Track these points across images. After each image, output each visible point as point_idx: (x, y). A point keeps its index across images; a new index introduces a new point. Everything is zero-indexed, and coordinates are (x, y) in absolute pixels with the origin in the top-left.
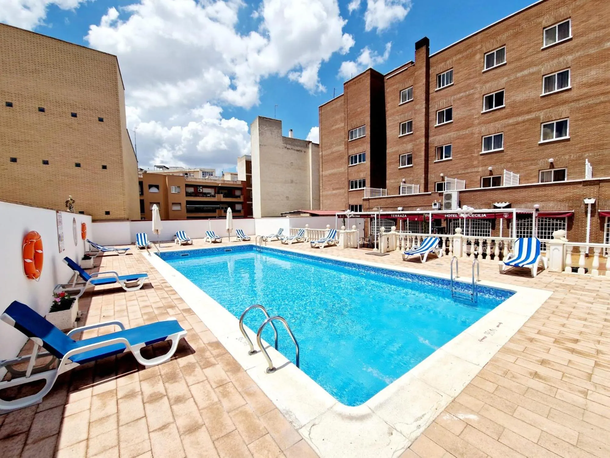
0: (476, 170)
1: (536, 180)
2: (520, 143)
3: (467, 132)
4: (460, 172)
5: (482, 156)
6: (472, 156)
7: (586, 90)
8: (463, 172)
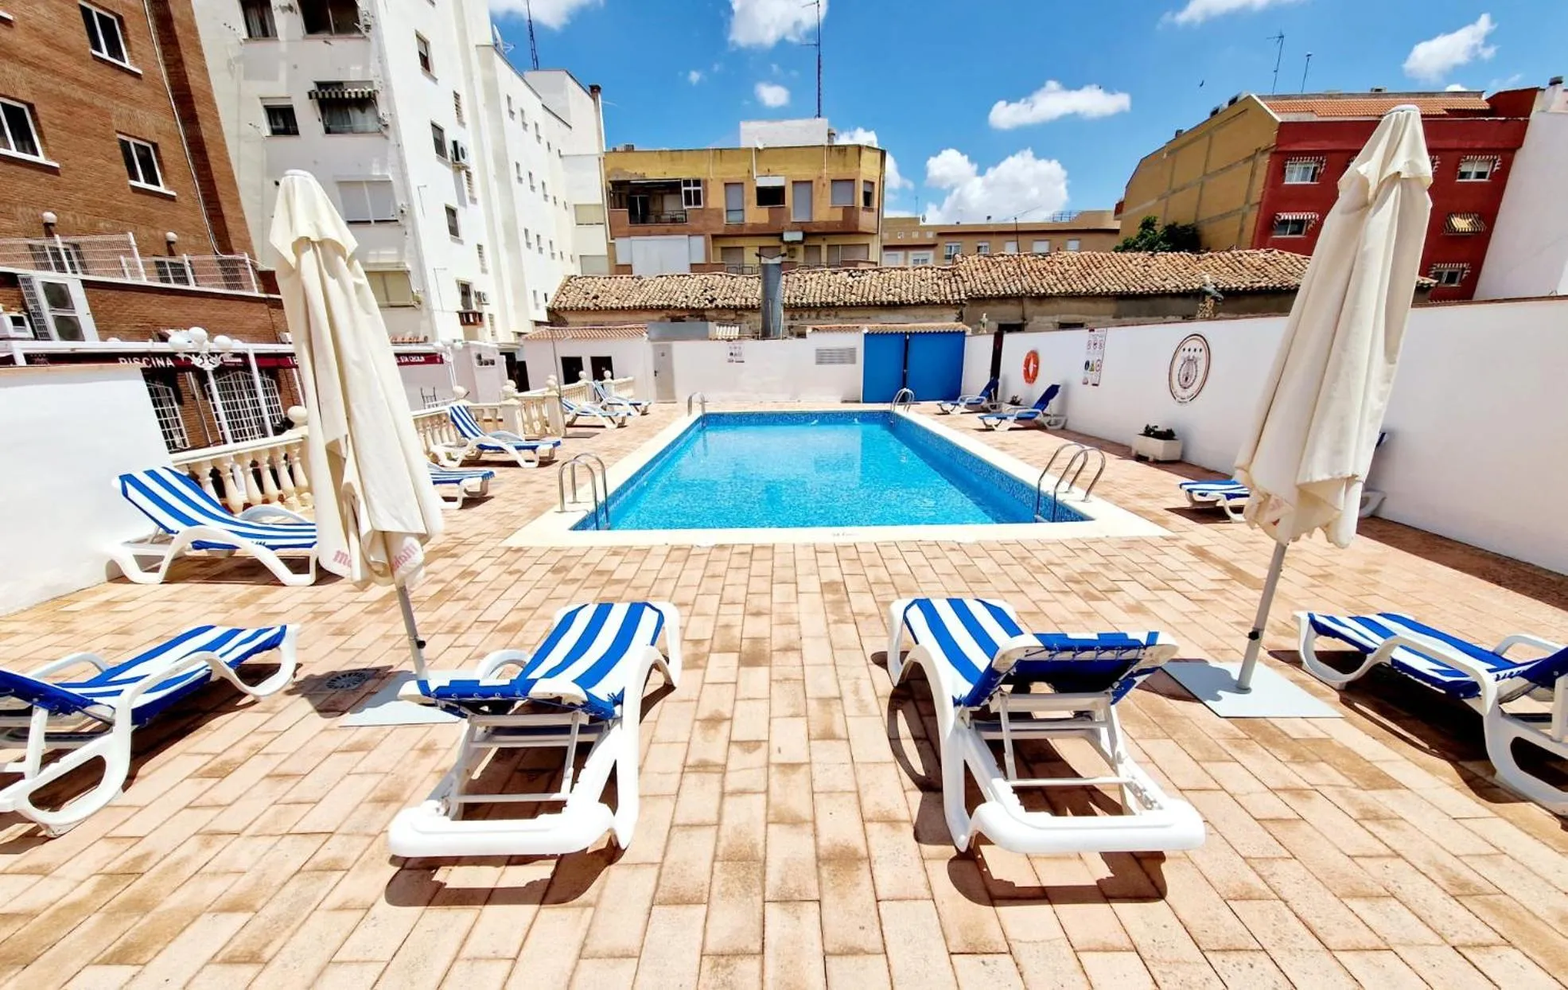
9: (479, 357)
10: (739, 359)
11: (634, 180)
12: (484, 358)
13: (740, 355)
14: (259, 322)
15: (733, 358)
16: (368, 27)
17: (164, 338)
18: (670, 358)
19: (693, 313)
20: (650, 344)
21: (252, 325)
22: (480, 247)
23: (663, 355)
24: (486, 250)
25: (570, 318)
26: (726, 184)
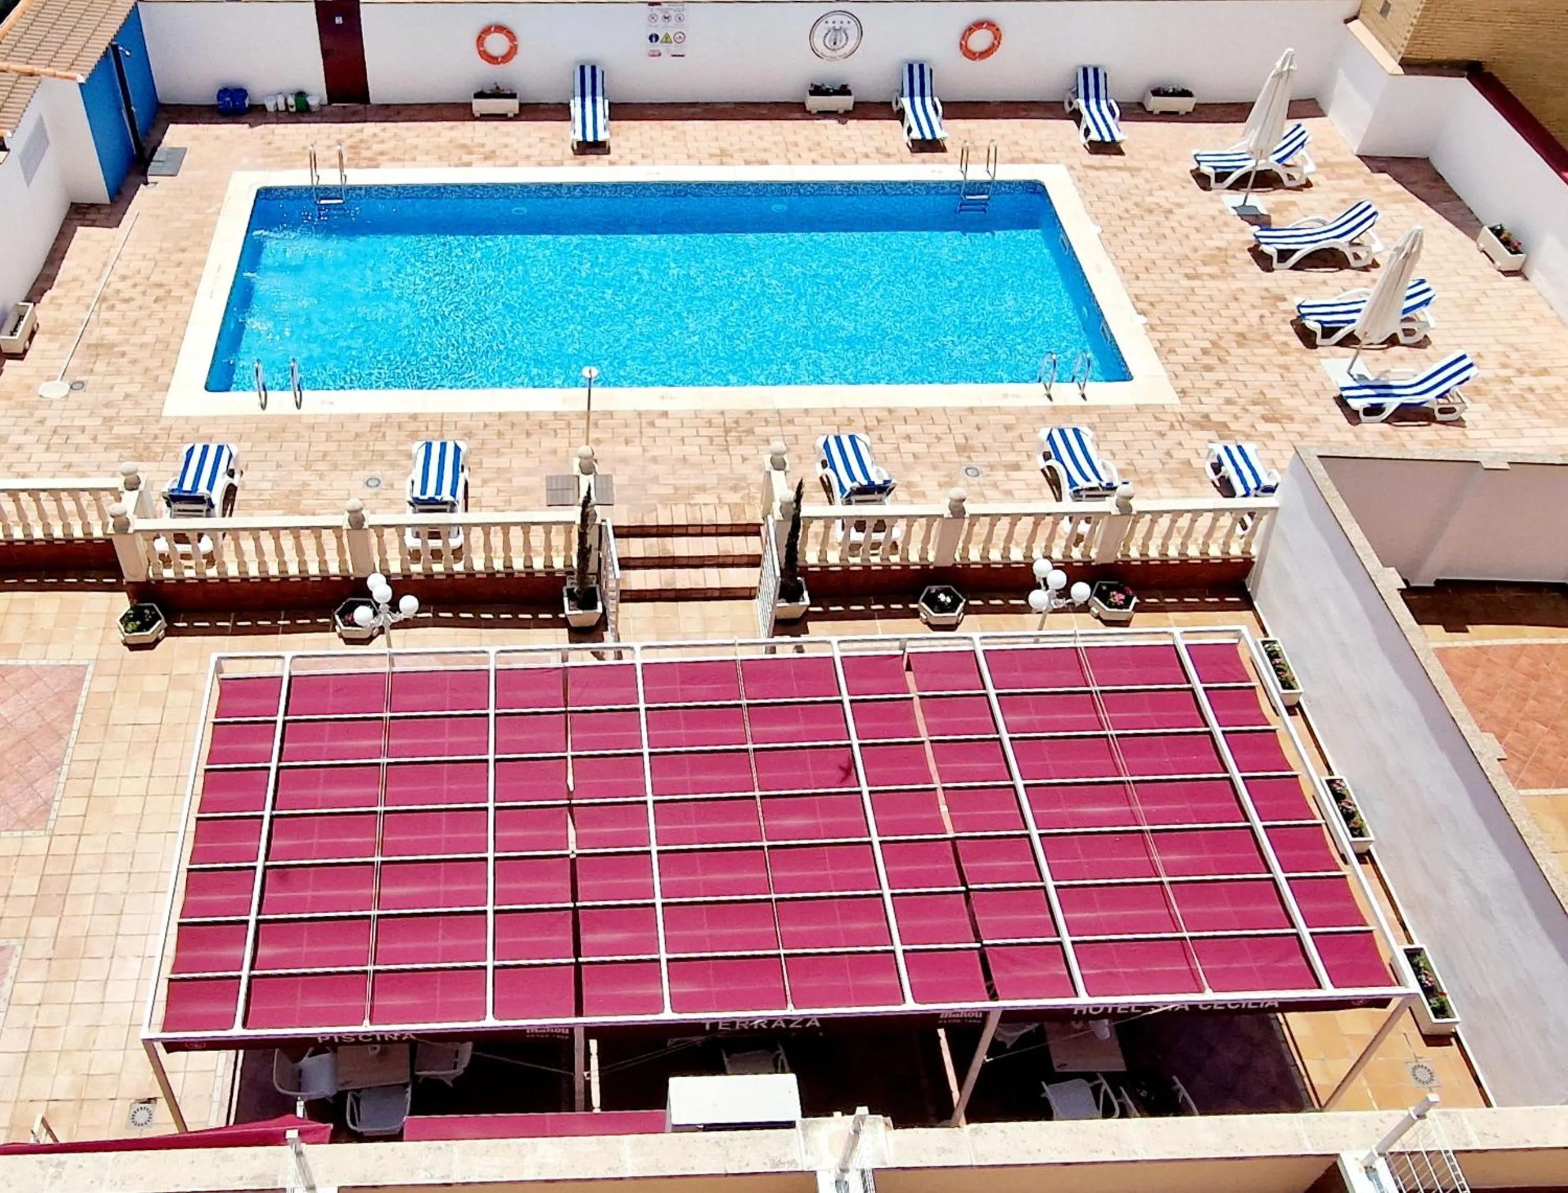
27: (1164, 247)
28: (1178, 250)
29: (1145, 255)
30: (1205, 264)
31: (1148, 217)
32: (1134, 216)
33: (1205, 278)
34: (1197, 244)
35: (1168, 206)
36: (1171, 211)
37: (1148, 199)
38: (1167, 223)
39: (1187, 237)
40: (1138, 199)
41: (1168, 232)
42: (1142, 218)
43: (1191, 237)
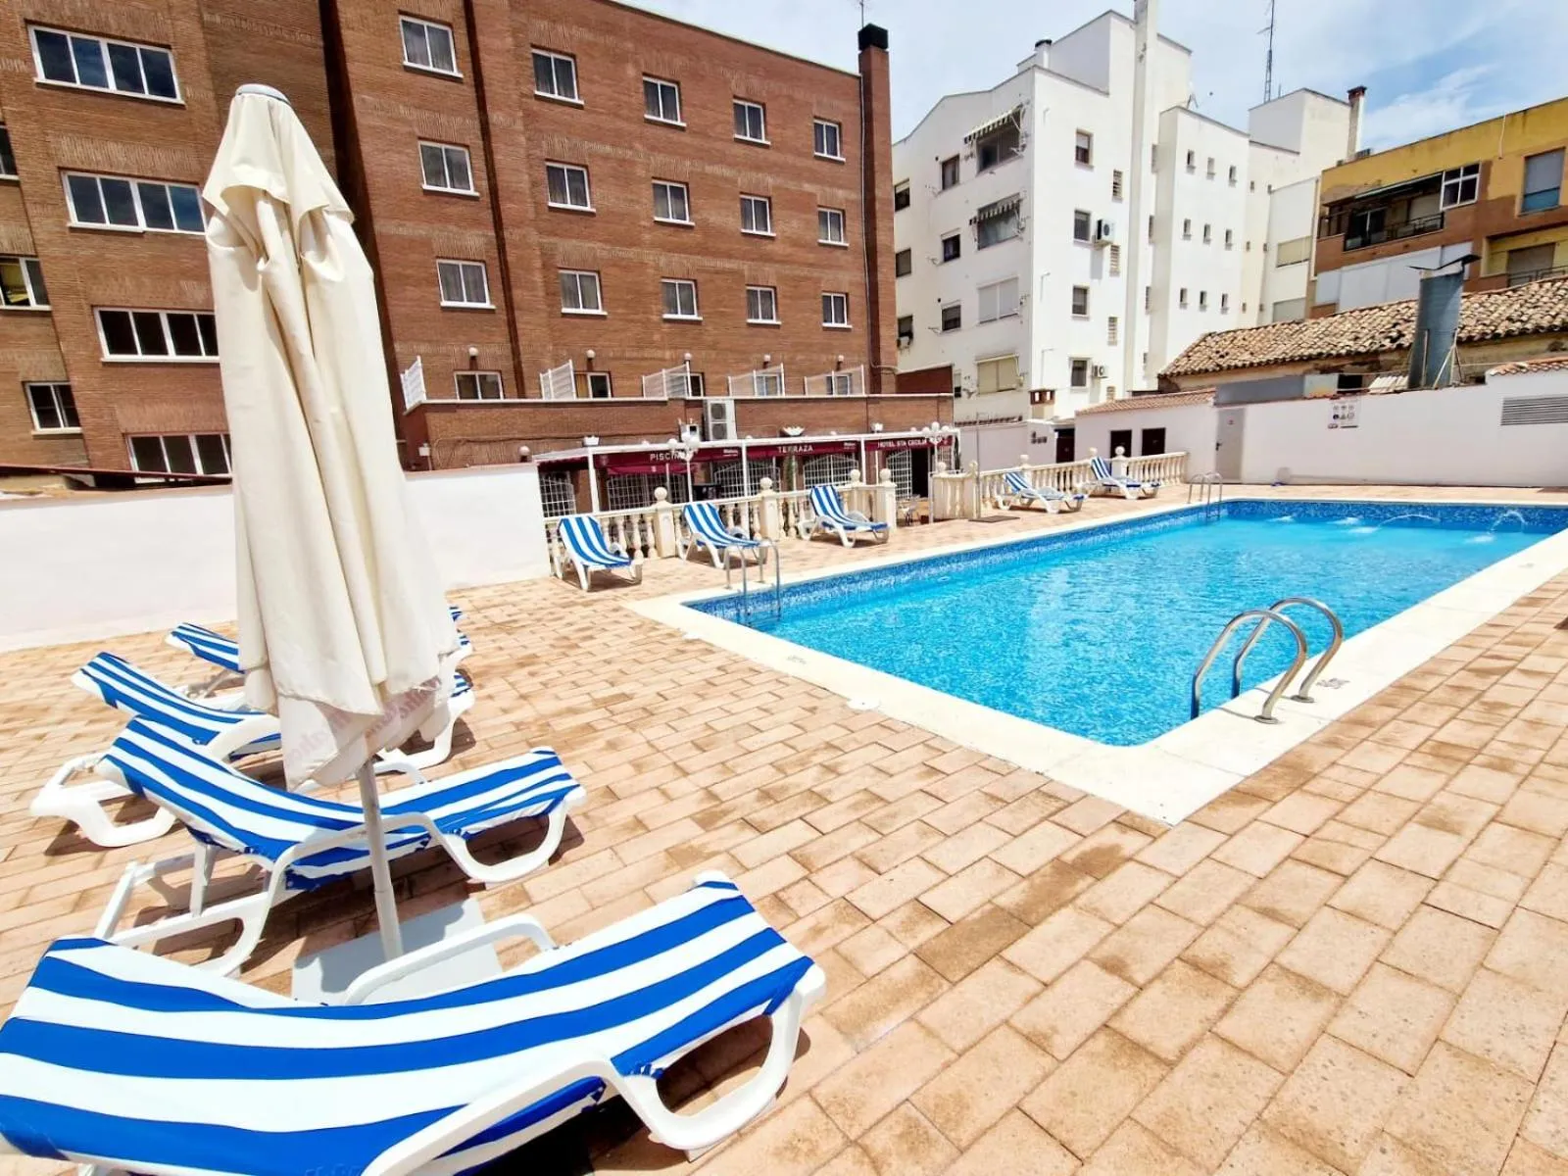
0: (659, 354)
1: (750, 389)
2: (722, 314)
3: (631, 255)
4: (627, 355)
5: (667, 325)
6: (648, 319)
7: (789, 250)
8: (635, 354)
9: (1034, 435)
10: (1347, 422)
11: (1360, 193)
12: (1038, 436)
13: (1351, 416)
14: (857, 416)
15: (1338, 422)
16: (1024, 146)
17: (784, 435)
18: (1241, 427)
19: (1359, 360)
20: (1216, 409)
21: (851, 419)
22: (1113, 320)
23: (1231, 422)
24: (1121, 324)
25: (1184, 384)
26: (1528, 158)
27: (692, 727)
28: (655, 732)
29: (726, 701)
30: (589, 727)
31: (765, 776)
32: (803, 764)
33: (589, 705)
34: (612, 758)
35: (726, 836)
36: (707, 821)
37: (796, 834)
38: (705, 779)
39: (638, 766)
40: (826, 818)
41: (695, 761)
42: (779, 767)
43: (629, 770)
